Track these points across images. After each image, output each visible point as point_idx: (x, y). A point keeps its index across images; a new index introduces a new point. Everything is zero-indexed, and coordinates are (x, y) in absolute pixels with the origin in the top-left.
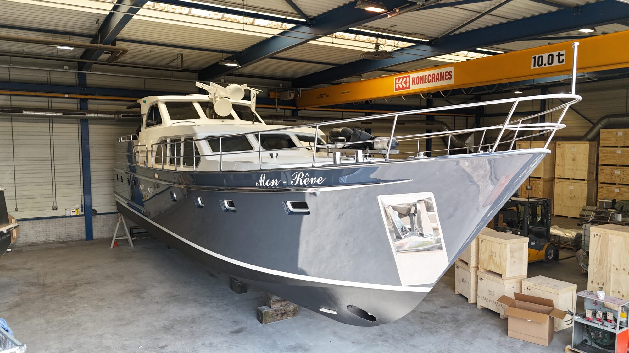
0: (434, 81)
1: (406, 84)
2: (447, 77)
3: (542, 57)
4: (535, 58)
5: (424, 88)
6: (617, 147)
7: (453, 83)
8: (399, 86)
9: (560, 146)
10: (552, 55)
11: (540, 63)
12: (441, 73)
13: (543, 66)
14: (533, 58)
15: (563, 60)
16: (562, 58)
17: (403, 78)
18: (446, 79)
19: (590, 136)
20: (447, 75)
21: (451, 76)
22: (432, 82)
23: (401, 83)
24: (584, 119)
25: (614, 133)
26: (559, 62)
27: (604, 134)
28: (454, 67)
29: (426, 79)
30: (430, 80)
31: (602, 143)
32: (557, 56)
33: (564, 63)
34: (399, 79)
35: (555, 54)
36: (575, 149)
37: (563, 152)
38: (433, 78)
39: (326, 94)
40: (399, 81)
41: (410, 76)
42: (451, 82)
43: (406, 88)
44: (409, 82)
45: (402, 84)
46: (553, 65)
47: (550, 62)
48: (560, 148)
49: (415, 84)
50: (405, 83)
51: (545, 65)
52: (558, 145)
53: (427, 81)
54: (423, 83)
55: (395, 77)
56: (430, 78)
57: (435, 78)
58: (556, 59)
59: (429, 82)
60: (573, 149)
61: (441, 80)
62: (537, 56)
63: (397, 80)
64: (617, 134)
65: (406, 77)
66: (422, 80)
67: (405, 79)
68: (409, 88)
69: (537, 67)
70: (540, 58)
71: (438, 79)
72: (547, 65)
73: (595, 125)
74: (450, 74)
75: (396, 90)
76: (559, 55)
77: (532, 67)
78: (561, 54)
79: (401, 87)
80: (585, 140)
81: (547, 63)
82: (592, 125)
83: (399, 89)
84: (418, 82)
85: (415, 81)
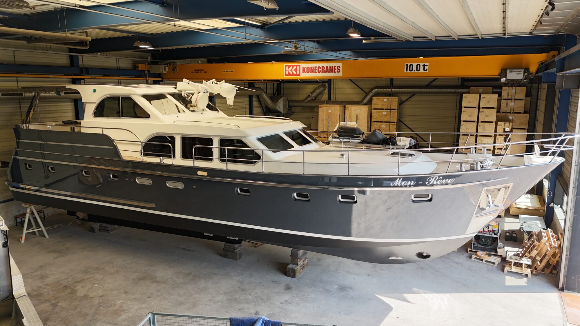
0: (324, 72)
1: (296, 72)
2: (336, 71)
3: (412, 65)
4: (407, 65)
5: (314, 77)
6: (383, 109)
7: (341, 75)
8: (289, 72)
9: (348, 108)
10: (420, 65)
11: (411, 69)
12: (330, 67)
13: (413, 71)
14: (406, 65)
15: (427, 69)
17: (293, 66)
18: (335, 72)
19: (365, 101)
20: (336, 69)
21: (340, 70)
22: (322, 72)
23: (291, 70)
24: (358, 88)
25: (381, 100)
26: (424, 70)
27: (375, 100)
28: (342, 63)
29: (316, 70)
30: (320, 71)
31: (374, 106)
32: (423, 66)
33: (427, 71)
34: (289, 67)
35: (422, 64)
36: (358, 112)
37: (351, 113)
38: (322, 70)
39: (203, 70)
40: (289, 68)
41: (300, 65)
42: (340, 74)
43: (296, 75)
44: (300, 70)
45: (293, 71)
46: (420, 71)
47: (418, 69)
48: (348, 110)
49: (305, 73)
51: (414, 71)
53: (317, 71)
54: (313, 73)
55: (285, 65)
56: (321, 70)
57: (325, 70)
58: (422, 68)
59: (319, 72)
60: (357, 111)
61: (330, 72)
62: (409, 64)
63: (287, 67)
64: (383, 100)
65: (296, 66)
66: (312, 70)
67: (295, 67)
68: (299, 75)
69: (408, 71)
70: (411, 66)
71: (327, 71)
72: (416, 71)
73: (367, 94)
74: (339, 68)
75: (286, 75)
77: (405, 71)
78: (425, 65)
79: (291, 73)
80: (362, 104)
81: (415, 69)
82: (364, 93)
83: (289, 74)
84: (308, 72)
85: (306, 70)
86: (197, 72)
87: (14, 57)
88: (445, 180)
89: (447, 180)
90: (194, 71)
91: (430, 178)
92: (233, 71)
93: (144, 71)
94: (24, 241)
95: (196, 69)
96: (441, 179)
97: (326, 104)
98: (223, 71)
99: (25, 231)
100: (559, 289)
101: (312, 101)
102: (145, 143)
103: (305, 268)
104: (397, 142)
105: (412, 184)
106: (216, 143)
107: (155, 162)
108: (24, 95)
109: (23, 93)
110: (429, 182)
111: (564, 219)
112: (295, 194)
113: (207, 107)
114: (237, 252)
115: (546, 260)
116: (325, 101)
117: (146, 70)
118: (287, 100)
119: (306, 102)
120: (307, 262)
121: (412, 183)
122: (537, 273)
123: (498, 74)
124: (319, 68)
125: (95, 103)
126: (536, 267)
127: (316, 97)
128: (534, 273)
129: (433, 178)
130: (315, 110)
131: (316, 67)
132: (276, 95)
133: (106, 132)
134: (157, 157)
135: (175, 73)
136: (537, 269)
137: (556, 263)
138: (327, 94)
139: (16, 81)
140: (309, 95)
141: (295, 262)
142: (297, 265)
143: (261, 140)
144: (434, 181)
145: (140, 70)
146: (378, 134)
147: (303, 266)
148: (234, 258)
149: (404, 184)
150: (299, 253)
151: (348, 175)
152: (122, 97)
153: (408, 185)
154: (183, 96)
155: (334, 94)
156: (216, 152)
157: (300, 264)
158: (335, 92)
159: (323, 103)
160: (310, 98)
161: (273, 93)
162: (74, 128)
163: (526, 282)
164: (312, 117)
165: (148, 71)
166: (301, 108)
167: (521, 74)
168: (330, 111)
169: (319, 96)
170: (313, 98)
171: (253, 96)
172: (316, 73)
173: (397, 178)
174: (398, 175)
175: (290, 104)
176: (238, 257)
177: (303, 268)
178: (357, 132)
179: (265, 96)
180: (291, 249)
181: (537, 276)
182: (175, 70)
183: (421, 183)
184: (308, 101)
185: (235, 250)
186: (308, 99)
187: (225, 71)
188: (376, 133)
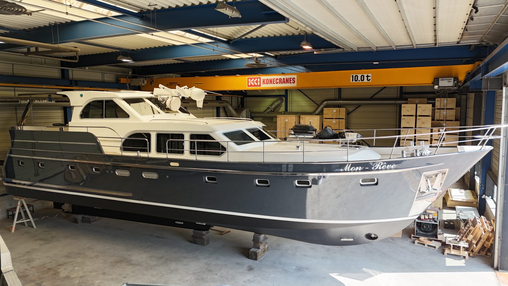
0: (281, 83)
2: (291, 82)
4: (353, 76)
5: (273, 87)
6: (333, 119)
7: (296, 86)
8: (251, 84)
9: (303, 118)
10: (364, 76)
11: (356, 80)
12: (286, 78)
13: (358, 81)
14: (352, 76)
15: (370, 80)
16: (369, 78)
17: (255, 79)
18: (290, 83)
19: (317, 112)
20: (291, 80)
21: (295, 81)
22: (280, 83)
23: (253, 82)
24: (311, 101)
25: (331, 111)
26: (368, 80)
27: (326, 110)
28: (296, 75)
29: (275, 81)
31: (325, 116)
32: (366, 76)
33: (370, 81)
34: (251, 79)
35: (365, 75)
37: (305, 122)
38: (280, 81)
39: (177, 83)
40: (251, 80)
41: (260, 78)
42: (295, 85)
43: (257, 86)
44: (260, 82)
46: (364, 81)
47: (362, 79)
48: (303, 119)
49: (265, 84)
50: (257, 82)
51: (359, 81)
52: (301, 118)
53: (275, 82)
54: (272, 84)
55: (247, 77)
56: (278, 81)
57: (282, 81)
58: (366, 78)
59: (277, 83)
60: (310, 120)
61: (286, 83)
62: (354, 75)
63: (249, 80)
64: (333, 111)
65: (257, 78)
66: (271, 81)
67: (256, 79)
68: (260, 86)
69: (354, 81)
70: (356, 77)
71: (284, 82)
72: (361, 81)
73: (319, 106)
74: (294, 79)
75: (248, 86)
76: (368, 76)
77: (351, 81)
78: (369, 75)
79: (253, 84)
80: (315, 114)
81: (360, 80)
82: (316, 105)
83: (251, 85)
84: (267, 83)
85: (265, 81)
86: (172, 85)
87: (13, 70)
88: (389, 165)
89: (391, 165)
90: (168, 84)
91: (376, 164)
92: (202, 84)
93: (126, 84)
94: (14, 231)
95: (171, 82)
96: (385, 164)
97: (284, 115)
98: (194, 84)
99: (15, 222)
100: (494, 269)
101: (271, 112)
102: (125, 139)
103: (266, 252)
104: (346, 137)
105: (360, 170)
106: (187, 137)
107: (133, 155)
108: (19, 102)
109: (19, 100)
110: (375, 168)
111: (495, 208)
112: (257, 181)
113: (179, 110)
114: (205, 238)
115: (481, 243)
116: (283, 113)
117: (127, 83)
118: (250, 111)
119: (266, 113)
120: (268, 247)
121: (360, 168)
122: (474, 255)
123: (431, 83)
124: (277, 80)
125: (82, 106)
126: (472, 249)
127: (275, 109)
128: (471, 255)
129: (378, 163)
130: (274, 120)
131: (275, 79)
132: (240, 107)
133: (90, 131)
134: (135, 152)
135: (152, 85)
136: (473, 251)
137: (490, 246)
138: (284, 106)
139: (14, 90)
140: (269, 107)
141: (257, 246)
142: (259, 248)
143: (226, 134)
144: (379, 166)
145: (122, 83)
146: (329, 130)
147: (264, 250)
148: (203, 244)
149: (353, 170)
150: (261, 237)
151: (303, 162)
152: (105, 101)
153: (356, 170)
154: (159, 100)
155: (291, 107)
156: (187, 145)
157: (261, 248)
158: (291, 105)
159: (281, 113)
160: (270, 109)
161: (237, 105)
162: (62, 128)
163: (465, 263)
164: (271, 126)
165: (129, 84)
166: (262, 118)
167: (451, 82)
168: (287, 120)
169: (278, 108)
170: (272, 110)
171: (220, 107)
172: (275, 84)
173: (346, 164)
174: (347, 161)
175: (252, 115)
176: (205, 243)
177: (264, 252)
178: (311, 129)
179: (230, 107)
180: (253, 234)
181: (473, 257)
182: (152, 83)
183: (368, 168)
184: (268, 112)
185: (203, 237)
186: (268, 111)
187: (195, 84)
188: (327, 129)
